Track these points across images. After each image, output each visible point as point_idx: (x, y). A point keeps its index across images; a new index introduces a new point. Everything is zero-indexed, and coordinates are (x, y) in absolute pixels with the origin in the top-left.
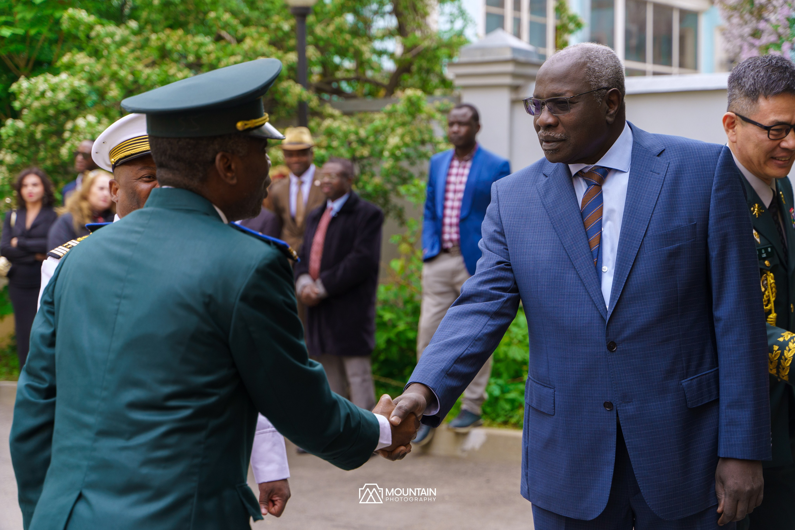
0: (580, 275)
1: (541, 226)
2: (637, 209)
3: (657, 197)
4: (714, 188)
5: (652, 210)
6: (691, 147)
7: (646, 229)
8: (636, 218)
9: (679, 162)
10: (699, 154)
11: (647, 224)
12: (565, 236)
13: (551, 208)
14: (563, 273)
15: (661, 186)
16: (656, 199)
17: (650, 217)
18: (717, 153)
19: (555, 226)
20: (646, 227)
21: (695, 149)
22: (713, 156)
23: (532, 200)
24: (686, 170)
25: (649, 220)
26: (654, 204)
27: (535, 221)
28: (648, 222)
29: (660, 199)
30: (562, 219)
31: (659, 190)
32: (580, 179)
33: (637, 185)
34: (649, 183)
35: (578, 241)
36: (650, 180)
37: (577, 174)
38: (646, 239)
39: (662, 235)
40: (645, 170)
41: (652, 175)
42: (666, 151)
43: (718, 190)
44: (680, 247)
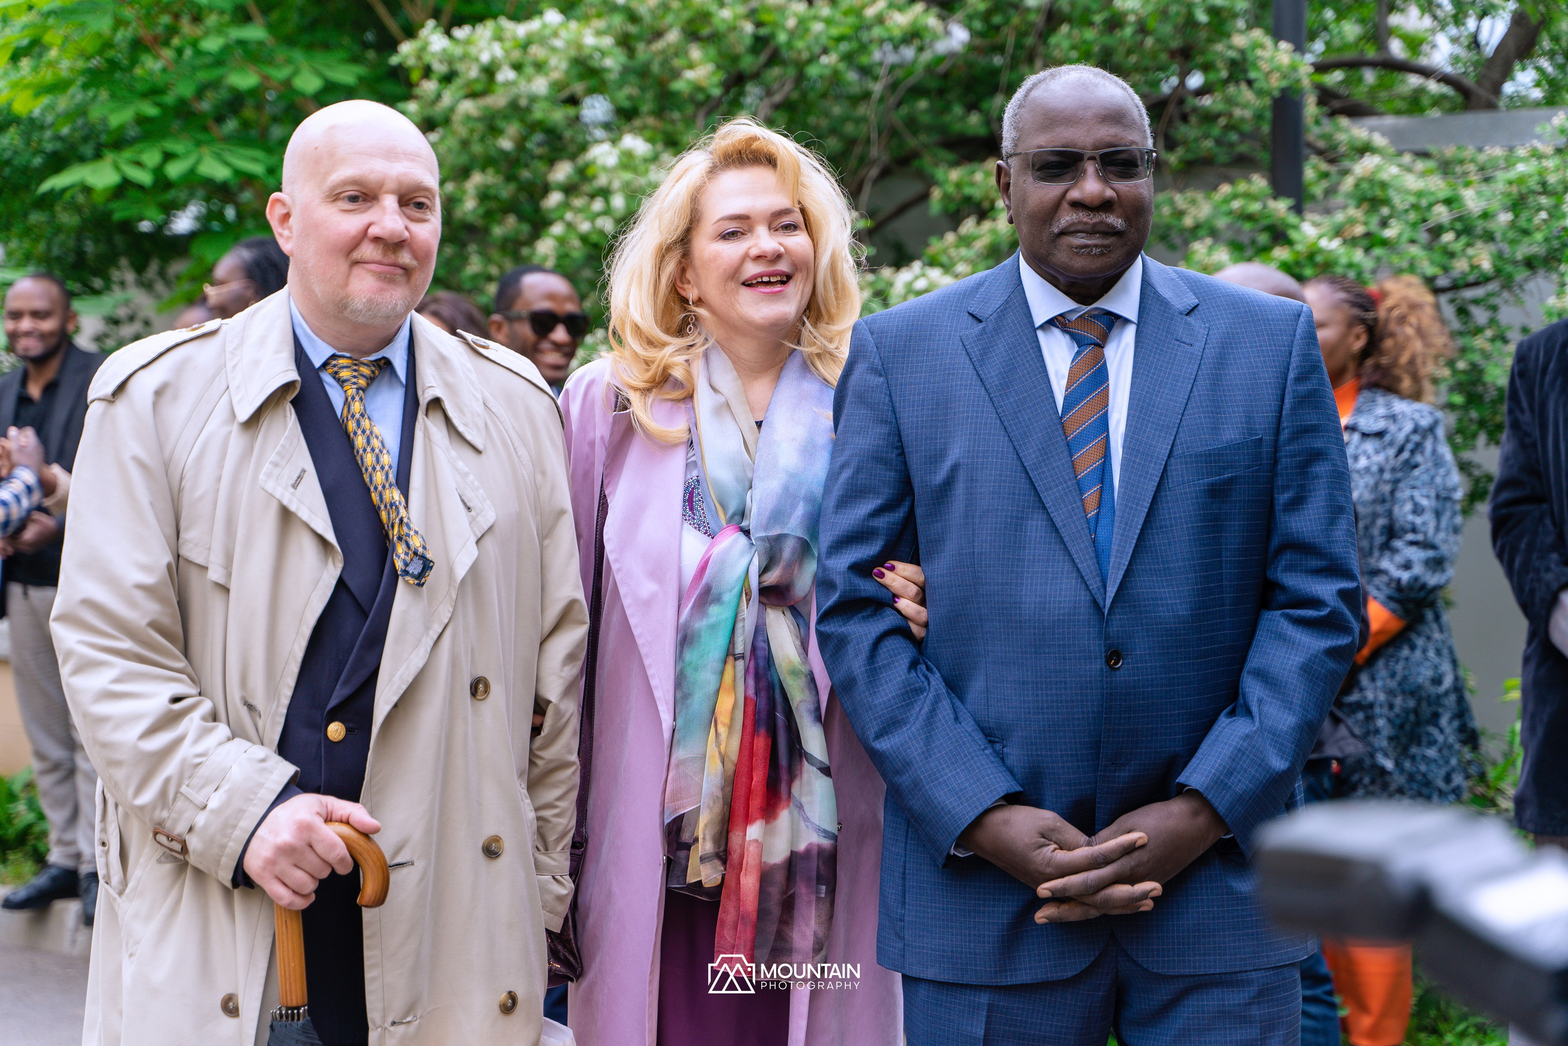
0: (1054, 520)
1: (976, 423)
2: (1153, 406)
3: (1190, 386)
4: (1291, 375)
5: (1183, 406)
6: (1247, 303)
7: (1171, 442)
8: (1153, 422)
9: (1226, 328)
10: (1262, 315)
11: (1174, 434)
12: (1025, 443)
13: (996, 386)
14: (1022, 518)
15: (1196, 366)
16: (1189, 389)
17: (1178, 421)
18: (1294, 315)
19: (1006, 423)
20: (1172, 438)
21: (1254, 306)
22: (1287, 320)
23: (954, 369)
24: (1240, 343)
25: (1177, 425)
26: (1186, 397)
27: (963, 412)
28: (1175, 429)
29: (1195, 389)
30: (1020, 411)
31: (1195, 373)
32: (1057, 332)
33: (1152, 363)
34: (1174, 360)
35: (1052, 457)
36: (1176, 355)
37: (1051, 323)
38: (1172, 460)
39: (1201, 455)
40: (1166, 337)
41: (1179, 346)
42: (1200, 308)
43: (1299, 379)
44: (1231, 481)
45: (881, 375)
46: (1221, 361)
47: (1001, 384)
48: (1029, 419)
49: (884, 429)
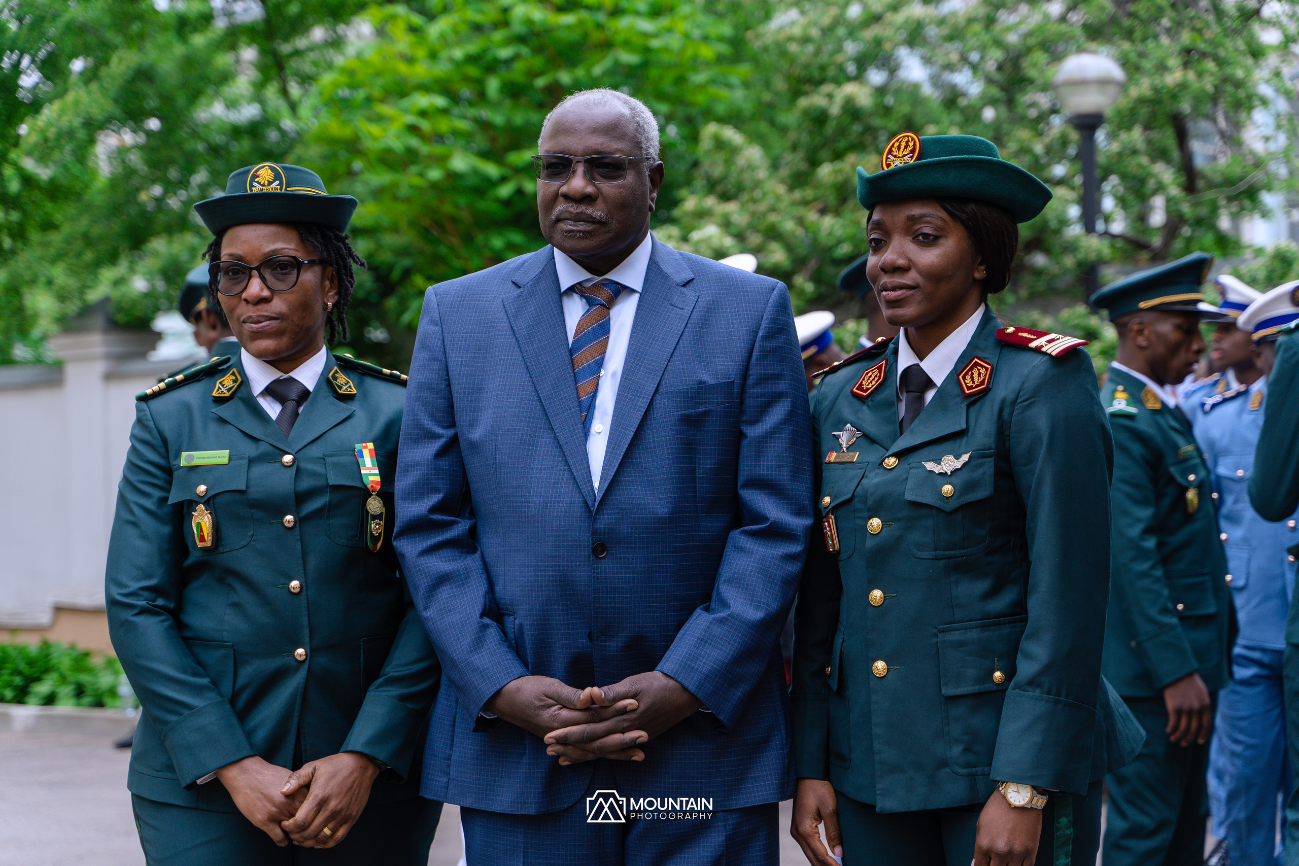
0: (559, 438)
1: (506, 364)
2: (646, 355)
3: (677, 340)
4: (762, 334)
5: (669, 356)
6: (732, 278)
7: (657, 382)
8: (644, 367)
9: (712, 297)
10: (743, 288)
11: (660, 375)
12: (542, 380)
13: (524, 335)
14: (535, 436)
15: (684, 324)
16: (676, 342)
17: (664, 366)
18: (769, 288)
19: (529, 364)
20: (659, 379)
21: (737, 281)
22: (763, 292)
23: (494, 323)
24: (722, 309)
25: (663, 369)
26: (673, 348)
27: (498, 356)
28: (662, 372)
29: (681, 342)
30: (540, 355)
31: (682, 330)
32: (576, 297)
33: (649, 322)
34: (667, 320)
35: (562, 390)
36: (669, 316)
37: (572, 290)
38: (658, 396)
39: (680, 392)
40: (663, 303)
41: (672, 309)
42: (694, 281)
43: (766, 338)
44: (705, 414)
45: (437, 325)
46: (705, 321)
47: (528, 334)
48: (547, 361)
49: (436, 366)
